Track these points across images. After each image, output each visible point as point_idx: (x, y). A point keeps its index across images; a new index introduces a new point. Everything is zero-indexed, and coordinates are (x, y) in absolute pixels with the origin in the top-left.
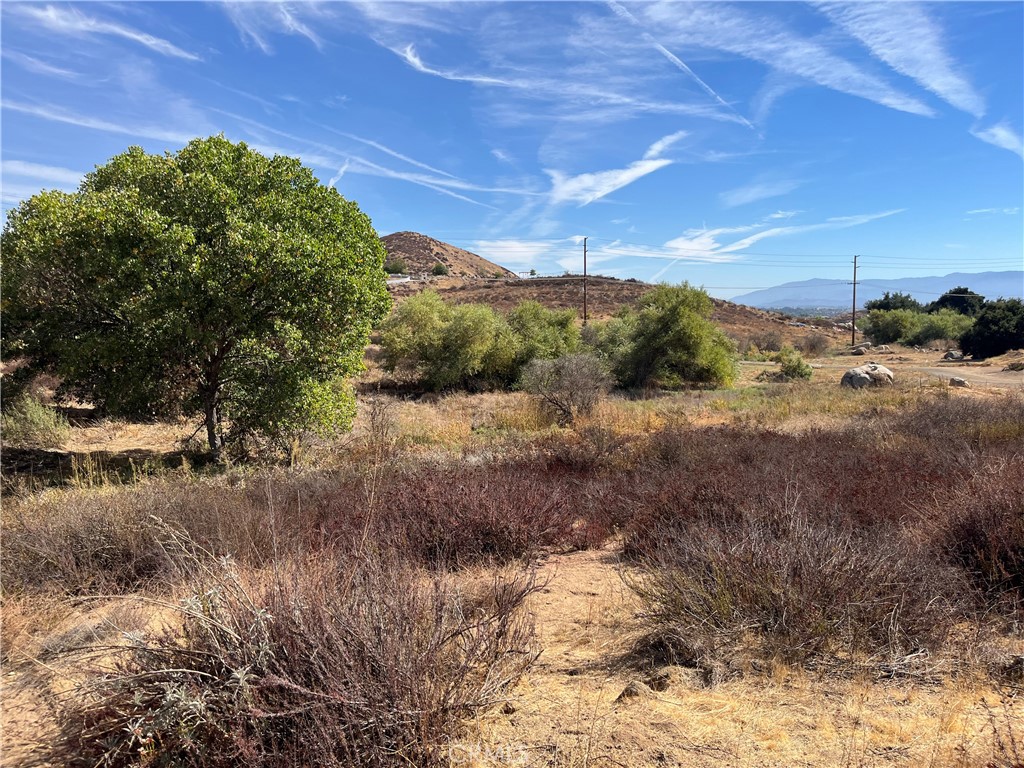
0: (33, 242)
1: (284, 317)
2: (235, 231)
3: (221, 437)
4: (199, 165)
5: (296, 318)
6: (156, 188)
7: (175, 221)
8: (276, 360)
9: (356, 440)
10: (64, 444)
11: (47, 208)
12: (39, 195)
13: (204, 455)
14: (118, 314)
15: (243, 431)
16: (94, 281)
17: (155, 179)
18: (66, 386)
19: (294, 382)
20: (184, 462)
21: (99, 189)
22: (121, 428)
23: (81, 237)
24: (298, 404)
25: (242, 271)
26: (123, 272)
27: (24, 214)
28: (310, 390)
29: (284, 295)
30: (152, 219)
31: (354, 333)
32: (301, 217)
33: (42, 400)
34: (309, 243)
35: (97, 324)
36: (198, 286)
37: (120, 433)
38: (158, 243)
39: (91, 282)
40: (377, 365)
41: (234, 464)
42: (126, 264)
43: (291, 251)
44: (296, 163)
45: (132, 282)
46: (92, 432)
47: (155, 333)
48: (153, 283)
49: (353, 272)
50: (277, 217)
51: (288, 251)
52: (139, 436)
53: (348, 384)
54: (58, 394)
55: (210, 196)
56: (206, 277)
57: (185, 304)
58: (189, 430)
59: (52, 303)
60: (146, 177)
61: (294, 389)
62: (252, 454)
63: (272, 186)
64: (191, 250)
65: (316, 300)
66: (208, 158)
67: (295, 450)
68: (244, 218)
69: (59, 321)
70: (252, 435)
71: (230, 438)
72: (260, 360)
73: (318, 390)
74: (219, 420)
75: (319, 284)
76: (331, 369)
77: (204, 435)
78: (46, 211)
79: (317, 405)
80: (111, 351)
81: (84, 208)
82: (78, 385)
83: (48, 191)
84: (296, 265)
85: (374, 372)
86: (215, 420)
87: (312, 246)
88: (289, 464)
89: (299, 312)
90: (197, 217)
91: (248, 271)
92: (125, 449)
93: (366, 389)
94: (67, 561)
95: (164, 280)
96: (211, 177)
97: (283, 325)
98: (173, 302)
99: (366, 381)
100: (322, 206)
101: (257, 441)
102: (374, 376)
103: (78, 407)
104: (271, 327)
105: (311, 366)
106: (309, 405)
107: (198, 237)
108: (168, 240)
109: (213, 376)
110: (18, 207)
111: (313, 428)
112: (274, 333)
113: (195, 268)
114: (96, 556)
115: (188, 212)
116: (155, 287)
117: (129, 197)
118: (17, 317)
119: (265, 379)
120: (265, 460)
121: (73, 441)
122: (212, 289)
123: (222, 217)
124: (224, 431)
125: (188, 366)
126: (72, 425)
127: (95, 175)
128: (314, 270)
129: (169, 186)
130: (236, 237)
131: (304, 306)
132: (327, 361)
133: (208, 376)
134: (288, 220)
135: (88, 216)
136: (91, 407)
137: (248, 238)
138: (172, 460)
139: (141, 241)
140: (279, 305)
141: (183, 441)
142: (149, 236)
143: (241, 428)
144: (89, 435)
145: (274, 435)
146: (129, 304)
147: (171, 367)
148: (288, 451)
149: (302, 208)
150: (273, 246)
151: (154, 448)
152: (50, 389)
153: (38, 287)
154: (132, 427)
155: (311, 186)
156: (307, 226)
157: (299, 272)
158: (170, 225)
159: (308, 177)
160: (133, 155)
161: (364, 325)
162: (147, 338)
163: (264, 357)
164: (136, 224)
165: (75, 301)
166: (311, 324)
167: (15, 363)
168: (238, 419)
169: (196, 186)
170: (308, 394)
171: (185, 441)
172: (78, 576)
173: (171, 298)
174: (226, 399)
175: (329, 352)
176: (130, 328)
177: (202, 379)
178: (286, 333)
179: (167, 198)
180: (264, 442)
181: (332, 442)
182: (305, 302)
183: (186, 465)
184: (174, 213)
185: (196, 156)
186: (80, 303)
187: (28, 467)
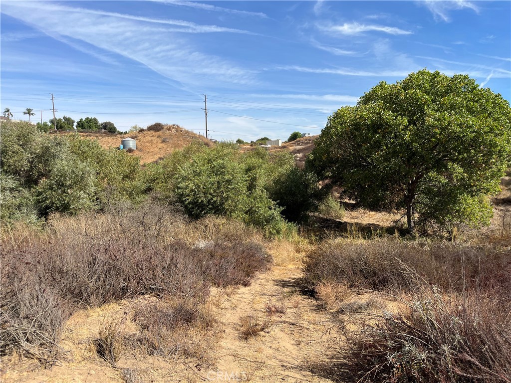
0: (337, 130)
1: (454, 161)
2: (429, 117)
3: (414, 222)
4: (412, 86)
5: (460, 162)
6: (392, 100)
7: (399, 115)
8: (446, 183)
9: (492, 231)
10: (343, 218)
11: (344, 114)
12: (340, 109)
13: (404, 230)
14: (369, 160)
15: (425, 220)
16: (361, 146)
17: (391, 95)
18: (344, 192)
19: (456, 196)
20: (396, 232)
21: (365, 104)
22: (367, 213)
23: (357, 126)
24: (457, 208)
25: (432, 138)
26: (374, 140)
27: (334, 118)
28: (465, 200)
29: (454, 149)
30: (388, 115)
31: (495, 169)
32: (467, 106)
33: (335, 198)
34: (471, 120)
35: (361, 166)
36: (408, 146)
37: (366, 215)
38: (390, 126)
39: (360, 146)
40: (506, 188)
41: (420, 236)
42: (375, 137)
43: (460, 125)
44: (466, 77)
45: (377, 145)
46: (354, 214)
47: (385, 169)
48: (386, 145)
49: (496, 135)
50: (453, 107)
51: (458, 125)
52: (374, 218)
53: (487, 199)
54: (341, 196)
55: (417, 101)
56: (412, 141)
57: (401, 155)
58: (398, 217)
59: (343, 156)
60: (386, 95)
61: (455, 200)
62: (429, 232)
63: (452, 92)
64: (406, 128)
65: (473, 151)
66: (417, 81)
67: (455, 233)
68: (434, 110)
69: (345, 163)
70: (430, 222)
71: (419, 223)
72: (437, 183)
73: (470, 201)
74: (413, 213)
75: (475, 143)
76: (479, 190)
77: (405, 220)
78: (343, 116)
79: (469, 210)
80: (366, 177)
81: (359, 113)
82: (349, 192)
83: (344, 107)
84: (462, 132)
85: (504, 192)
86: (411, 213)
87: (473, 121)
88: (450, 240)
89: (463, 158)
90: (410, 111)
91: (434, 137)
92: (368, 223)
93: (498, 202)
94: (349, 271)
95: (392, 144)
96: (418, 91)
97: (452, 165)
98: (395, 154)
99: (499, 198)
100: (480, 99)
101: (433, 226)
102: (504, 195)
103: (349, 202)
104: (446, 167)
105: (466, 187)
106: (464, 209)
107: (409, 122)
108: (395, 124)
109: (412, 192)
110: (332, 115)
111: (466, 221)
112: (447, 169)
113: (407, 137)
114: (361, 271)
115: (405, 110)
116: (387, 147)
117: (379, 105)
118: (329, 162)
119: (439, 193)
120: (437, 236)
121: (346, 217)
122: (415, 148)
123: (422, 111)
124: (415, 219)
125: (400, 186)
126: (346, 210)
127: (364, 97)
128: (473, 135)
129: (397, 98)
130: (430, 120)
131: (465, 155)
132: (477, 185)
133: (409, 191)
134: (459, 109)
135: (361, 116)
136: (354, 202)
137: (436, 120)
138: (390, 231)
139: (382, 125)
140: (451, 154)
141: (394, 222)
142: (386, 123)
143: (425, 217)
144: (353, 215)
145: (442, 223)
146: (375, 156)
147: (392, 185)
148: (450, 233)
149: (468, 101)
150: (450, 123)
151: (381, 224)
152: (338, 193)
153: (338, 149)
154: (372, 213)
155: (475, 88)
156: (470, 111)
157: (464, 136)
158: (396, 117)
159: (473, 84)
160: (382, 85)
161: (502, 165)
162: (382, 172)
163: (440, 182)
164: (381, 118)
165: (352, 154)
166: (468, 165)
167: (326, 181)
168: (423, 214)
169: (410, 96)
170: (464, 203)
171: (396, 222)
172: (354, 279)
173: (395, 152)
174: (418, 203)
175: (478, 180)
176: (374, 167)
177: (406, 193)
178: (454, 170)
179: (396, 104)
180: (436, 226)
181: (476, 230)
182: (466, 153)
183: (397, 234)
184: (399, 111)
185: (411, 82)
186: (354, 155)
187: (329, 226)
